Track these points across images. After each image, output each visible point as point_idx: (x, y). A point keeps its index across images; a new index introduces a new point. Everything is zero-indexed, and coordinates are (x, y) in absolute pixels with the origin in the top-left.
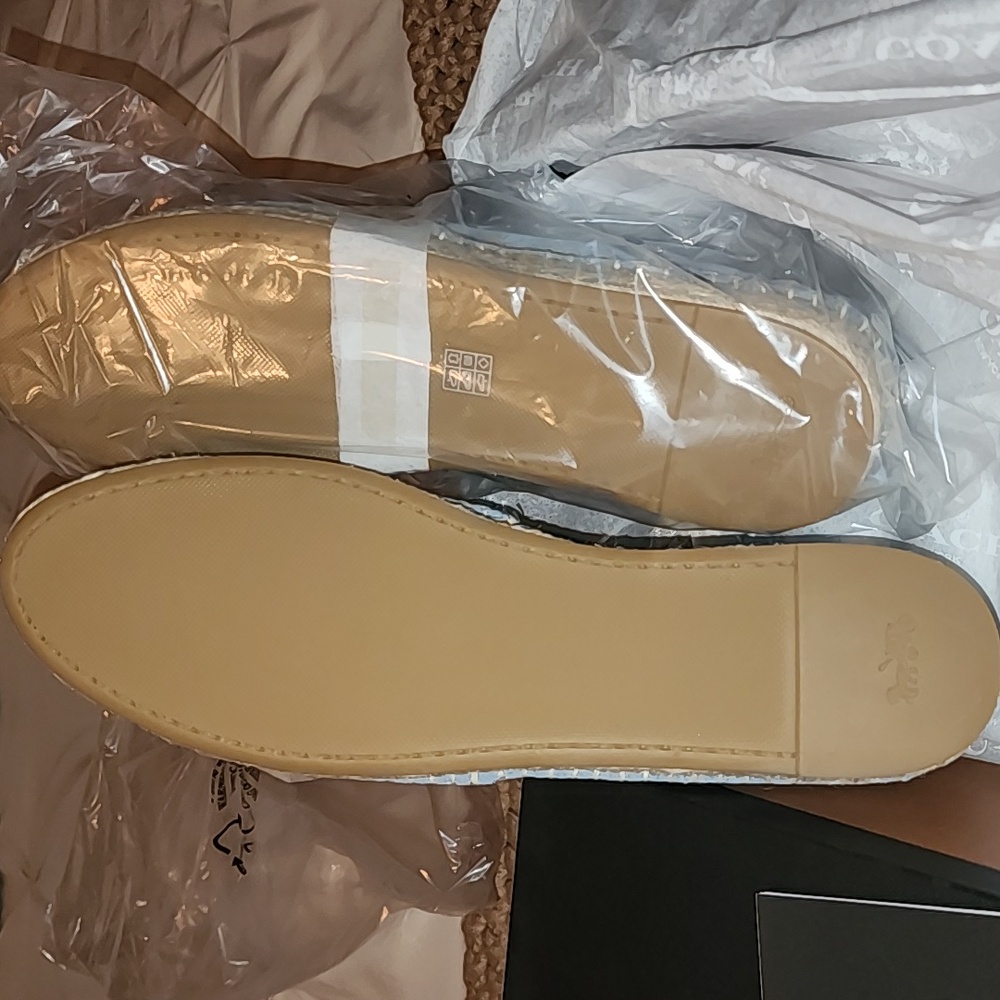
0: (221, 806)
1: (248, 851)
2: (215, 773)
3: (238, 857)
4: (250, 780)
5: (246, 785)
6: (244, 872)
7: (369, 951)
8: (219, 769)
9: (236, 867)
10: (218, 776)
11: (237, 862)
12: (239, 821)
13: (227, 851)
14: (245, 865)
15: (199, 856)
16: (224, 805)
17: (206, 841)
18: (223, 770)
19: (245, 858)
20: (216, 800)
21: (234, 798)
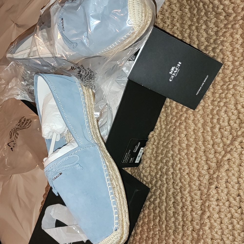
0: (10, 138)
1: (14, 147)
2: (10, 132)
3: (12, 148)
4: (17, 135)
5: (16, 136)
6: (12, 151)
7: (32, 172)
8: (12, 131)
9: (11, 149)
10: (11, 132)
11: (12, 149)
12: (13, 141)
13: (10, 146)
14: (13, 149)
15: (5, 145)
16: (11, 138)
17: (6, 143)
18: (12, 132)
19: (13, 148)
20: (10, 137)
21: (13, 137)
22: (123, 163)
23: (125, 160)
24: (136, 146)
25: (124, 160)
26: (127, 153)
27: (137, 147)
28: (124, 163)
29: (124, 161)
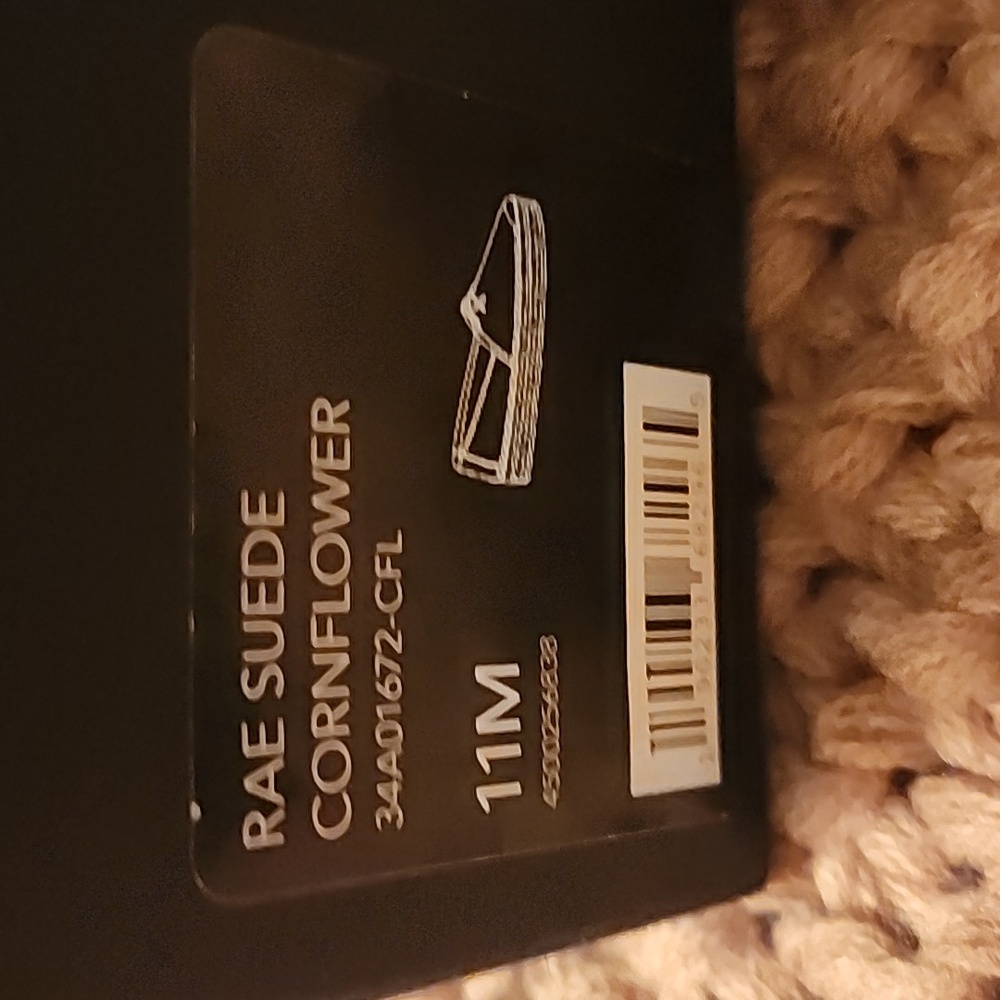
22: (261, 833)
23: (301, 743)
24: (472, 306)
25: (267, 749)
26: (262, 521)
27: (498, 324)
28: (295, 825)
29: (293, 783)
